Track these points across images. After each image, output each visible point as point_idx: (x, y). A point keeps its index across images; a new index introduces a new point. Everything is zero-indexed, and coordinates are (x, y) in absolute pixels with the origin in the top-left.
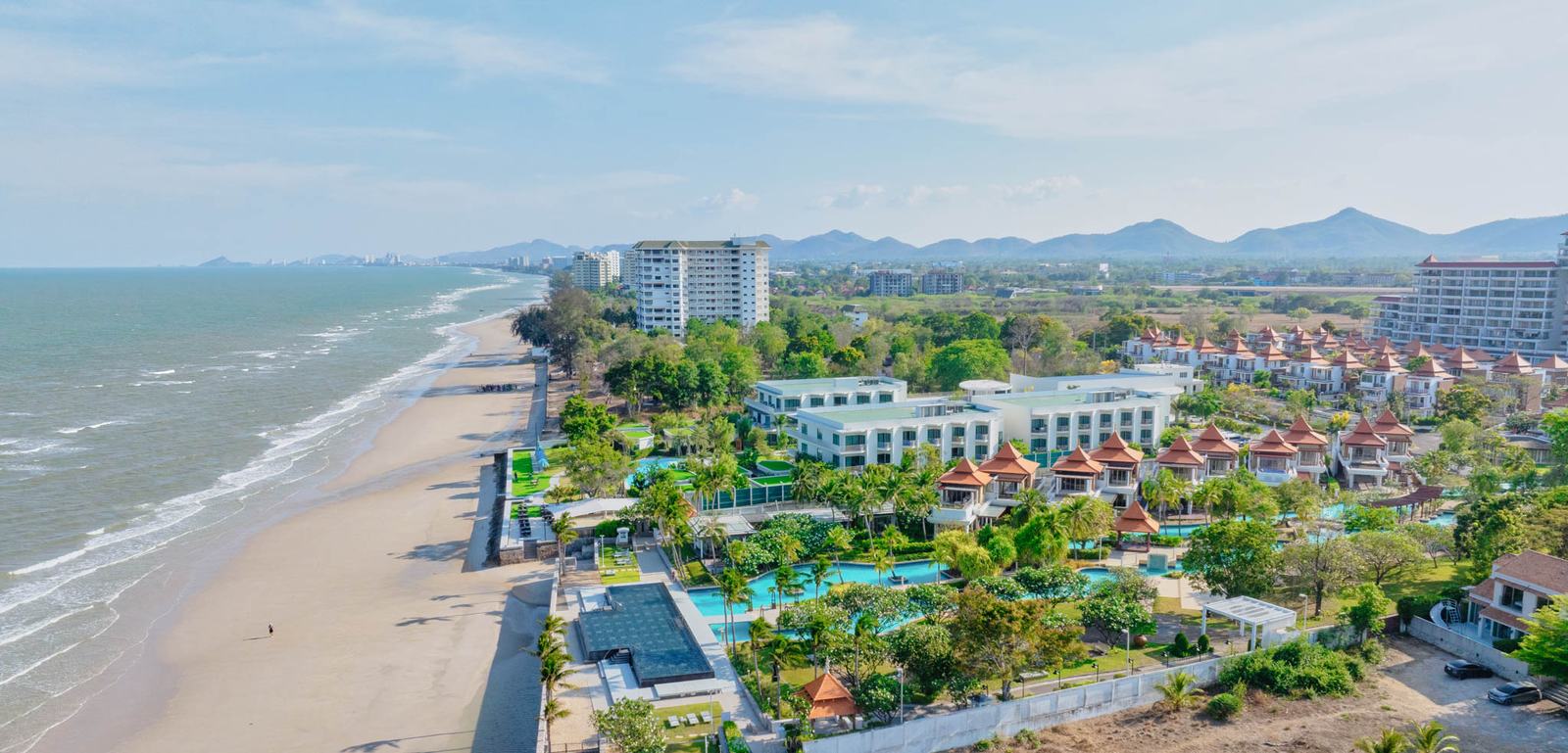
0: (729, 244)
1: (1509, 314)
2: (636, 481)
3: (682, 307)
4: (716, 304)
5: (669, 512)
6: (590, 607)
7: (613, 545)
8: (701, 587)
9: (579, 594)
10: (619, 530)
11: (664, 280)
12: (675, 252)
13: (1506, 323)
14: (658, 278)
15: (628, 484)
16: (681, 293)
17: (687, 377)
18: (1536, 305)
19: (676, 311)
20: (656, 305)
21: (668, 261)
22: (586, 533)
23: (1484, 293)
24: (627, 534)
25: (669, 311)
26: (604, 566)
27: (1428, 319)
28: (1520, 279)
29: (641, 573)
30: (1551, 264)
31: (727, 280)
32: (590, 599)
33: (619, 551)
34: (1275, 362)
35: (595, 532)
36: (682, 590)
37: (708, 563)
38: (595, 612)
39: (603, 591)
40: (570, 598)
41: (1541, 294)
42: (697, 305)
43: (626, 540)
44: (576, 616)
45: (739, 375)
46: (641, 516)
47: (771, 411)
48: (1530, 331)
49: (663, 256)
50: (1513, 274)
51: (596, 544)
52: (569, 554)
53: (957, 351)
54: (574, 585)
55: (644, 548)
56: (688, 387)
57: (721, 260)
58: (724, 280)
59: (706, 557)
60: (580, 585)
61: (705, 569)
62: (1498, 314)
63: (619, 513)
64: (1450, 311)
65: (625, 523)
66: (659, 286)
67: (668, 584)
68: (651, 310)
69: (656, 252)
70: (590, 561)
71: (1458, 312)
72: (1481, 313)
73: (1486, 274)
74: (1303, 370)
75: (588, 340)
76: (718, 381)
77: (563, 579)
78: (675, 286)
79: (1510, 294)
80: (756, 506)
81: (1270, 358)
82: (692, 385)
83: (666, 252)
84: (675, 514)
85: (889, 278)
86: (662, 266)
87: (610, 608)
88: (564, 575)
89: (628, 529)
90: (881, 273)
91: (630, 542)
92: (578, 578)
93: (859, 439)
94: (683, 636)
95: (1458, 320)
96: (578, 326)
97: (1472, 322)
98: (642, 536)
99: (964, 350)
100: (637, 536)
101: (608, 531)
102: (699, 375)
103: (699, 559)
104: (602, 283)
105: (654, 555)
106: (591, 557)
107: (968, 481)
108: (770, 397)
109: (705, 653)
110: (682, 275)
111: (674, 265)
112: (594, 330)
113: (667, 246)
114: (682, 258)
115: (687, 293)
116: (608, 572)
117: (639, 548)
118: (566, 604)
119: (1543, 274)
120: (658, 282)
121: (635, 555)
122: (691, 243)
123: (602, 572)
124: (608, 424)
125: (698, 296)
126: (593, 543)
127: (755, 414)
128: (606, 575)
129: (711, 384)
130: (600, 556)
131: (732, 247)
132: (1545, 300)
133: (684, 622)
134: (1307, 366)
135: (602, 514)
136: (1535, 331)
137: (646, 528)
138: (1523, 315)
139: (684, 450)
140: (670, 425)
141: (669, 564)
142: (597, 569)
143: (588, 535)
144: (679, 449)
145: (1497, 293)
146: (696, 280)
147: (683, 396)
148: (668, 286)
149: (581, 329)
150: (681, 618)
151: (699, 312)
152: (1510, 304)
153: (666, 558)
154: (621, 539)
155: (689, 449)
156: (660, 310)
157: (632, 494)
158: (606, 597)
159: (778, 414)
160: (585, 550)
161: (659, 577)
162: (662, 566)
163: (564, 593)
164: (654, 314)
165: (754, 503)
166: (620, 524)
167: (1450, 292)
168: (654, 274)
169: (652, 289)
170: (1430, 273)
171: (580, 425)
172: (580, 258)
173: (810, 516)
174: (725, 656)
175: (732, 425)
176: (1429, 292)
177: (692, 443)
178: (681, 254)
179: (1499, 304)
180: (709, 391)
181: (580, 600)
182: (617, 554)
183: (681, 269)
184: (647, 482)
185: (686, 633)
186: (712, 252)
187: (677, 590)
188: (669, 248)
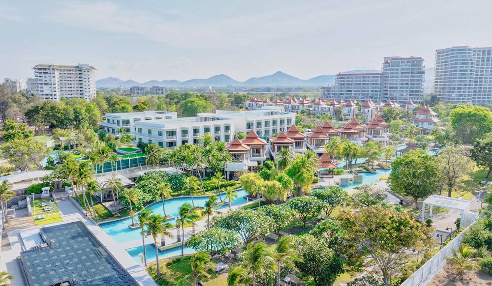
0: (77, 67)
1: (368, 91)
2: (49, 162)
3: (58, 93)
4: (73, 92)
5: (81, 174)
6: (30, 245)
7: (40, 198)
8: (107, 221)
9: (19, 235)
10: (43, 189)
11: (48, 82)
12: (53, 69)
13: (367, 94)
14: (45, 81)
15: (44, 163)
16: (57, 87)
17: (68, 113)
18: (376, 88)
19: (54, 95)
20: (45, 92)
21: (50, 73)
22: (20, 192)
23: (360, 84)
24: (49, 191)
25: (51, 95)
26: (35, 213)
27: (341, 94)
28: (370, 79)
29: (62, 215)
30: (380, 74)
31: (77, 82)
32: (28, 239)
33: (44, 202)
34: (306, 106)
35: (27, 192)
36: (95, 224)
37: (107, 204)
38: (35, 250)
39: (38, 231)
40: (12, 239)
41: (377, 84)
42: (64, 93)
43: (48, 195)
44: (19, 255)
45: (93, 115)
46: (57, 180)
47: (115, 126)
48: (375, 97)
49: (48, 71)
50: (369, 77)
51: (28, 199)
52: (9, 207)
53: (191, 102)
54: (14, 228)
55: (61, 199)
56: (69, 119)
57: (74, 74)
58: (75, 82)
59: (104, 201)
60: (20, 228)
61: (106, 208)
62: (364, 91)
63: (43, 179)
64: (349, 91)
65: (47, 185)
66: (47, 84)
67: (84, 221)
68: (43, 95)
69: (44, 69)
70: (25, 209)
71: (351, 91)
72: (359, 91)
73: (360, 77)
74: (318, 108)
75: (13, 104)
76: (83, 116)
77: (6, 225)
78: (54, 84)
79: (368, 84)
80: (124, 170)
81: (305, 105)
82: (71, 118)
83: (49, 69)
84: (85, 175)
85: (138, 88)
86: (47, 76)
87: (45, 245)
88: (6, 222)
89: (48, 188)
90: (134, 87)
91: (51, 196)
92: (17, 223)
93: (172, 133)
94: (110, 263)
95: (351, 94)
96: (8, 98)
97: (356, 94)
98: (59, 192)
99: (194, 102)
100: (54, 192)
101: (36, 191)
102: (74, 113)
103: (100, 203)
104: (18, 91)
105: (68, 203)
106: (26, 207)
107: (240, 148)
108: (113, 120)
109: (133, 275)
110: (57, 79)
111: (52, 75)
112: (17, 100)
113: (49, 67)
114: (57, 73)
115: (59, 87)
116: (39, 217)
117: (58, 199)
118: (9, 245)
119: (377, 77)
120: (46, 82)
121: (56, 203)
122: (60, 66)
123: (35, 217)
124: (29, 134)
125: (64, 89)
126: (26, 198)
127: (106, 129)
128: (38, 219)
129: (80, 117)
130: (32, 206)
131: (79, 69)
132: (379, 86)
133: (106, 251)
134: (320, 107)
135: (30, 180)
136: (376, 97)
137: (60, 186)
138: (372, 91)
139: (72, 147)
140: (62, 135)
141: (80, 208)
142: (31, 215)
143: (22, 194)
144: (69, 146)
145: (364, 84)
146: (63, 82)
147: (67, 123)
148: (51, 84)
149: (9, 99)
150: (104, 248)
151: (65, 96)
152: (368, 88)
153: (77, 204)
154: (45, 195)
155: (75, 146)
156: (47, 95)
157: (47, 168)
158: (41, 236)
159: (119, 128)
160: (20, 203)
161: (76, 217)
162: (76, 210)
163: (7, 236)
164: (44, 96)
165: (123, 168)
166: (43, 185)
167: (348, 84)
168: (43, 78)
169: (43, 85)
170: (341, 78)
171: (12, 134)
172: (7, 81)
173: (165, 172)
174: (148, 277)
175: (96, 134)
176: (341, 84)
177: (76, 143)
178: (56, 71)
179: (364, 88)
180: (79, 121)
181: (21, 240)
182: (44, 204)
183: (56, 77)
184: (55, 162)
185: (111, 260)
186: (70, 70)
187: (91, 225)
188: (50, 68)
